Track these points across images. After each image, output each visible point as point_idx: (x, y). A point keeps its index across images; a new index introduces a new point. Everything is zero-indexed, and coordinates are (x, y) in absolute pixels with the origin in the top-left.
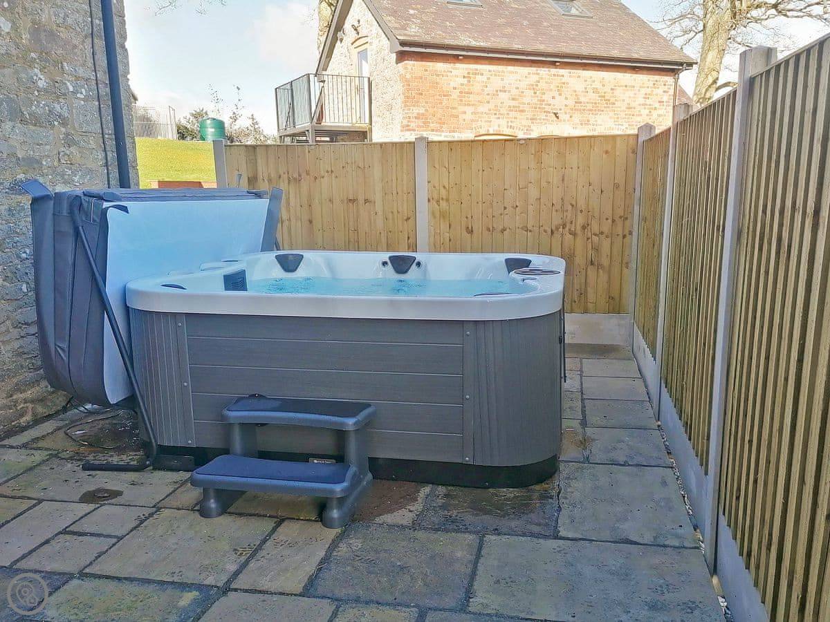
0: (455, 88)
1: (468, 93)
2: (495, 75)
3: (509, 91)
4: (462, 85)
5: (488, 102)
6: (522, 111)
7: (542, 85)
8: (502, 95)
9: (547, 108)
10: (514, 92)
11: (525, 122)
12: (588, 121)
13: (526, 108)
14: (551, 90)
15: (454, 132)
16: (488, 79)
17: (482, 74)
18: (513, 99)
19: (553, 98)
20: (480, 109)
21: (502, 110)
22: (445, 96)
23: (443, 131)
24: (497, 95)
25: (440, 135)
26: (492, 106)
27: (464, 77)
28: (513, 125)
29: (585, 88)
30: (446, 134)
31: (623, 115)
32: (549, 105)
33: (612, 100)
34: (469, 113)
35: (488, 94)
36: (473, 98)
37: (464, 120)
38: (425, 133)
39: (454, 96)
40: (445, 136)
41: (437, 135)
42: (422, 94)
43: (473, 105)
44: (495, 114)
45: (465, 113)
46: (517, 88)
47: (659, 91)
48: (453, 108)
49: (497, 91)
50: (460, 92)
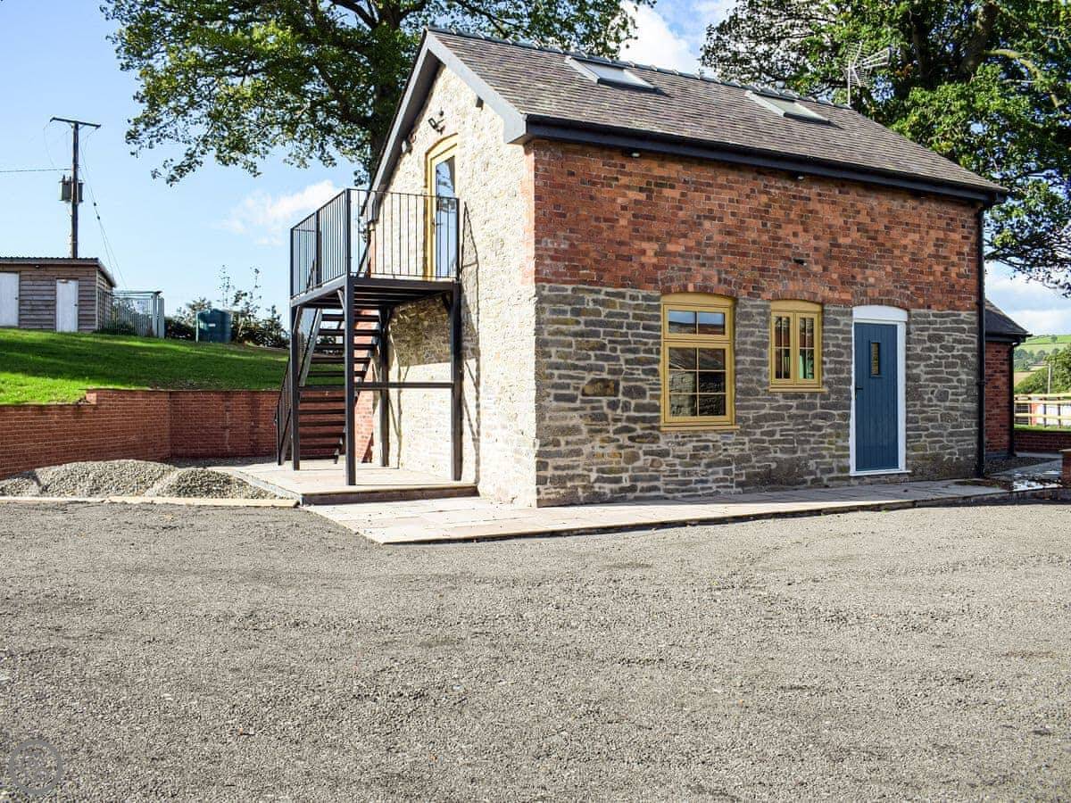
0: (624, 208)
1: (647, 217)
2: (696, 190)
3: (721, 219)
4: (637, 202)
5: (685, 236)
6: (744, 254)
8: (707, 224)
9: (788, 252)
10: (729, 221)
11: (750, 274)
12: (853, 277)
13: (752, 249)
14: (790, 222)
15: (623, 286)
16: (683, 195)
17: (672, 187)
18: (729, 233)
19: (795, 235)
20: (671, 247)
21: (710, 252)
22: (606, 220)
23: (603, 285)
24: (700, 224)
25: (598, 292)
26: (692, 244)
27: (641, 190)
28: (729, 277)
29: (846, 222)
30: (610, 290)
31: (906, 270)
32: (789, 246)
33: (888, 245)
34: (650, 253)
35: (683, 222)
36: (657, 227)
37: (642, 265)
38: (570, 287)
39: (623, 222)
40: (607, 294)
41: (592, 291)
42: (564, 216)
43: (658, 239)
44: (698, 257)
45: (643, 252)
46: (733, 214)
47: (956, 236)
48: (621, 243)
49: (699, 217)
50: (634, 216)
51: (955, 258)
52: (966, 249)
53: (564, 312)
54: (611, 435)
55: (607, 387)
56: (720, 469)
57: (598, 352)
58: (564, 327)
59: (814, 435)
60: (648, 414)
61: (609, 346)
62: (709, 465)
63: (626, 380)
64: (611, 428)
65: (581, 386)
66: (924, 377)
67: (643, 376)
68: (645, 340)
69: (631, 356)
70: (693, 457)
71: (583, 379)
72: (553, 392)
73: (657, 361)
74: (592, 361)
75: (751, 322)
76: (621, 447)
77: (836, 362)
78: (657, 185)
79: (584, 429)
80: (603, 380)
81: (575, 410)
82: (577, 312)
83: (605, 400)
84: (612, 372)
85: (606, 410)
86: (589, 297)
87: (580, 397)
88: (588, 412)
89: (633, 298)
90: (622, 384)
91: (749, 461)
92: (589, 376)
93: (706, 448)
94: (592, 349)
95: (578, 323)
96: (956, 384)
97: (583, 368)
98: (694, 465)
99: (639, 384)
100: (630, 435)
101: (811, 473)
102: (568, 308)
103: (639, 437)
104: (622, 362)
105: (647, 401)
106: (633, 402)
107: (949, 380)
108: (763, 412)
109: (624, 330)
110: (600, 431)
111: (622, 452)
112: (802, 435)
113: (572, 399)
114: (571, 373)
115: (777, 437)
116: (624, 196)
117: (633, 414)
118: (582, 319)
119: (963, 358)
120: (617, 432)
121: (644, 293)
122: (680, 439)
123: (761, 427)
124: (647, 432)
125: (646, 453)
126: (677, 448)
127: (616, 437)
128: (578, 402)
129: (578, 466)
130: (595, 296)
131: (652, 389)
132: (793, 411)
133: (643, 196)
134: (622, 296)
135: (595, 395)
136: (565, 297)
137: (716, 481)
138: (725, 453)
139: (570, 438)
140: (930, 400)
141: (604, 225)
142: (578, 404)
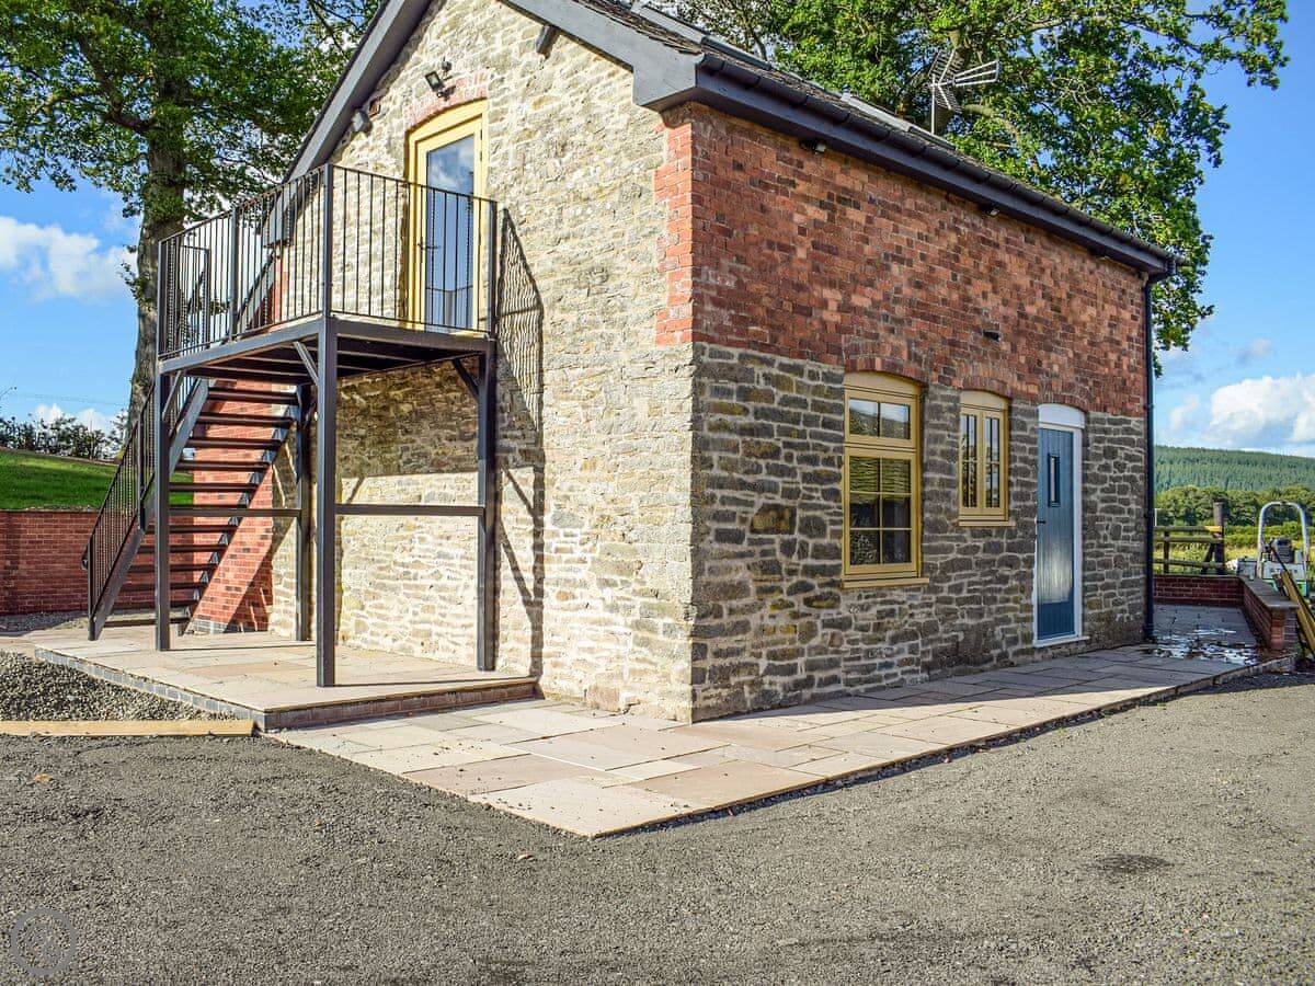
0: (802, 231)
1: (829, 250)
2: (884, 215)
3: (910, 263)
4: (817, 224)
5: (871, 284)
6: (935, 319)
7: (966, 262)
8: (895, 268)
9: (978, 322)
10: (919, 266)
11: (941, 350)
12: (1040, 363)
13: (942, 312)
14: (980, 276)
15: (801, 356)
16: (869, 220)
17: (857, 206)
18: (919, 286)
19: (985, 295)
20: (856, 300)
21: (900, 311)
22: (782, 248)
23: (778, 352)
24: (888, 268)
25: (770, 363)
26: (879, 297)
27: (822, 205)
28: (919, 352)
29: (1032, 283)
30: (786, 360)
31: (1085, 357)
32: (977, 311)
33: (1070, 320)
34: (833, 306)
35: (869, 262)
36: (841, 267)
37: (824, 323)
38: (736, 351)
39: (801, 254)
40: (782, 367)
41: (763, 361)
42: (728, 233)
43: (842, 286)
44: (886, 318)
45: (824, 304)
46: (923, 257)
47: (1126, 315)
48: (800, 288)
49: (886, 256)
50: (815, 245)
51: (1125, 345)
52: (1134, 334)
53: (729, 393)
54: (784, 597)
55: (779, 518)
56: (905, 645)
57: (771, 462)
58: (728, 418)
59: (1000, 590)
60: (828, 562)
61: (784, 451)
62: (894, 640)
63: (804, 507)
64: (785, 585)
65: (750, 516)
66: (1101, 506)
67: (823, 502)
68: (825, 444)
69: (809, 469)
70: (878, 627)
71: (751, 504)
72: (714, 526)
73: (837, 478)
74: (763, 476)
75: (941, 422)
76: (796, 616)
77: (1023, 484)
78: (840, 200)
79: (752, 587)
80: (776, 507)
81: (741, 555)
82: (745, 394)
83: (777, 538)
84: (789, 494)
85: (779, 555)
86: (759, 370)
87: (748, 535)
88: (757, 559)
89: (813, 376)
90: (800, 513)
91: (936, 631)
92: (760, 500)
93: (891, 613)
94: (764, 456)
95: (746, 411)
96: (1126, 516)
97: (753, 487)
98: (879, 640)
99: (818, 513)
100: (807, 595)
101: (997, 645)
102: (733, 386)
103: (818, 598)
104: (799, 479)
105: (826, 541)
106: (811, 542)
107: (1121, 511)
108: (951, 556)
109: (801, 427)
110: (771, 590)
111: (797, 623)
112: (990, 590)
113: (736, 538)
114: (738, 494)
115: (965, 594)
116: (803, 212)
117: (810, 561)
118: (751, 405)
119: (1132, 479)
120: (793, 591)
121: (825, 368)
122: (863, 601)
123: (949, 579)
124: (827, 590)
125: (826, 625)
126: (860, 614)
127: (791, 599)
128: (745, 543)
129: (744, 649)
130: (767, 370)
131: (833, 523)
132: (980, 555)
133: (823, 216)
134: (798, 370)
135: (766, 531)
136: (731, 368)
137: (902, 663)
138: (911, 620)
139: (735, 603)
140: (1105, 538)
141: (777, 254)
142: (744, 547)
